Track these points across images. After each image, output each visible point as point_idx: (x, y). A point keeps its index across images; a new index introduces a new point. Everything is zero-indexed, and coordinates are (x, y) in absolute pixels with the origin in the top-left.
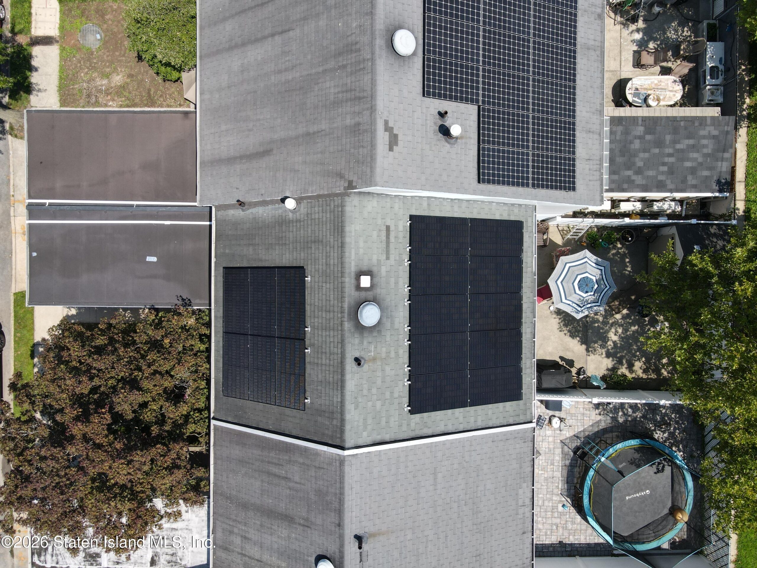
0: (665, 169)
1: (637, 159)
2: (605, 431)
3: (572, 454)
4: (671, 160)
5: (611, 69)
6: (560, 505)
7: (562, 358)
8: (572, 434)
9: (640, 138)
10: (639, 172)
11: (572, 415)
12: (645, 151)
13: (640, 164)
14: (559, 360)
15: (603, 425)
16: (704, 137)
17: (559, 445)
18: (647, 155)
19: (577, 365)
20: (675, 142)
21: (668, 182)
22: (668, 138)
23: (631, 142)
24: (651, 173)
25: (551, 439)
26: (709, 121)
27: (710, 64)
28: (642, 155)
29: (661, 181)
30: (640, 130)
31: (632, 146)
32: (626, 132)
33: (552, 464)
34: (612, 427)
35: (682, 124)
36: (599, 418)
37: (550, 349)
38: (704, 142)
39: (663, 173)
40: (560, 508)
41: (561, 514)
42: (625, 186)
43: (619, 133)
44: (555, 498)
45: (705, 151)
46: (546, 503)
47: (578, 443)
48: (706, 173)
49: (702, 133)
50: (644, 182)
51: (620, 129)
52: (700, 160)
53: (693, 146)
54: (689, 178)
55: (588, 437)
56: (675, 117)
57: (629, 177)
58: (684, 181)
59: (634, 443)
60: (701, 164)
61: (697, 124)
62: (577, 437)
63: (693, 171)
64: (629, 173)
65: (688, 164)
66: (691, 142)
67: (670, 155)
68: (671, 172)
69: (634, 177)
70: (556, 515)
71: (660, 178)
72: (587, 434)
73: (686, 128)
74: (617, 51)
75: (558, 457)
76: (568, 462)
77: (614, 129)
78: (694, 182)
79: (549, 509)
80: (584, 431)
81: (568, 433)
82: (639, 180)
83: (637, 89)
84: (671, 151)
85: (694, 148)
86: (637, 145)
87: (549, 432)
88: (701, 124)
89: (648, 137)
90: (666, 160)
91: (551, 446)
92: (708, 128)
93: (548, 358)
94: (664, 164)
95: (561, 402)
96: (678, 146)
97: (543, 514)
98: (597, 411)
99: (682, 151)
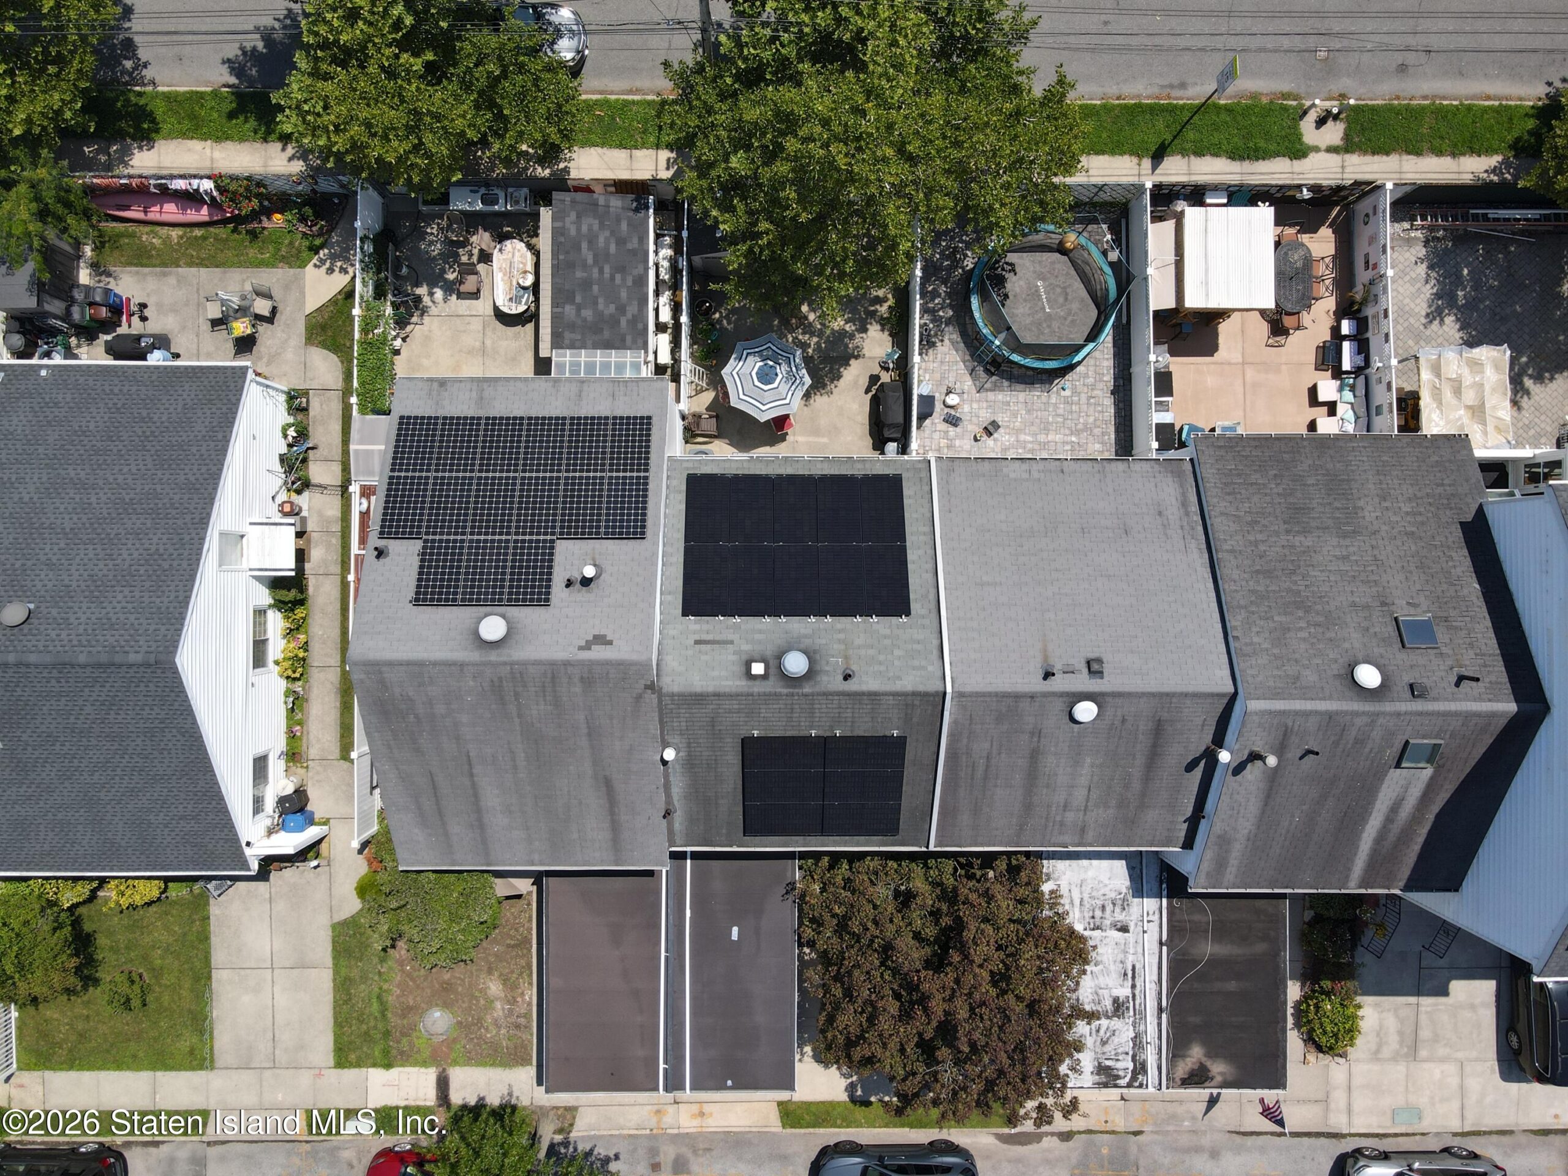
0: (618, 277)
1: (606, 312)
2: (964, 334)
3: (994, 378)
4: (607, 269)
5: (480, 328)
6: (1063, 393)
7: (867, 391)
8: (968, 377)
9: (579, 309)
10: (622, 309)
11: (943, 378)
12: (596, 303)
13: (612, 308)
14: (870, 395)
15: (956, 337)
16: (579, 230)
17: (983, 394)
18: (601, 300)
19: (876, 370)
20: (585, 266)
21: (635, 272)
22: (579, 274)
23: (585, 320)
24: (624, 294)
25: (975, 406)
26: (558, 224)
27: (479, 206)
28: (601, 307)
29: (634, 282)
30: (569, 310)
31: (590, 319)
32: (572, 327)
33: (1008, 404)
34: (959, 324)
35: (561, 257)
36: (947, 342)
37: (855, 406)
38: (584, 228)
39: (624, 280)
40: (1067, 393)
41: (1075, 392)
42: (640, 326)
43: (573, 336)
44: (1053, 400)
45: (596, 227)
46: (1061, 411)
47: (980, 370)
48: (624, 226)
49: (573, 232)
50: (636, 303)
51: (568, 335)
52: (607, 233)
53: (590, 242)
54: (630, 246)
55: (972, 356)
56: (553, 266)
57: (628, 321)
58: (633, 253)
59: (975, 302)
60: (612, 233)
61: (562, 239)
62: (972, 372)
63: (621, 242)
64: (623, 322)
65: (613, 248)
66: (584, 245)
67: (601, 271)
68: (622, 269)
69: (629, 315)
70: (1075, 399)
71: (629, 283)
72: (968, 357)
73: (567, 253)
74: (458, 321)
75: (1000, 396)
76: (1006, 383)
77: (567, 342)
78: (635, 240)
79: (1068, 407)
80: (964, 362)
81: (968, 383)
82: (632, 309)
83: (511, 299)
84: (596, 270)
85: (592, 241)
86: (587, 313)
87: (966, 408)
88: (562, 234)
89: (578, 299)
90: (607, 276)
91: (985, 405)
92: (568, 225)
93: (868, 409)
94: (612, 278)
95: (920, 396)
96: (590, 261)
97: (1075, 416)
98: (939, 344)
99: (595, 256)
